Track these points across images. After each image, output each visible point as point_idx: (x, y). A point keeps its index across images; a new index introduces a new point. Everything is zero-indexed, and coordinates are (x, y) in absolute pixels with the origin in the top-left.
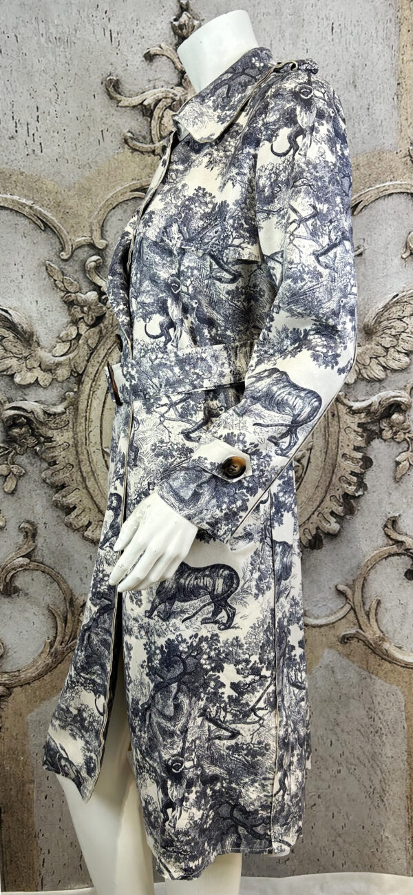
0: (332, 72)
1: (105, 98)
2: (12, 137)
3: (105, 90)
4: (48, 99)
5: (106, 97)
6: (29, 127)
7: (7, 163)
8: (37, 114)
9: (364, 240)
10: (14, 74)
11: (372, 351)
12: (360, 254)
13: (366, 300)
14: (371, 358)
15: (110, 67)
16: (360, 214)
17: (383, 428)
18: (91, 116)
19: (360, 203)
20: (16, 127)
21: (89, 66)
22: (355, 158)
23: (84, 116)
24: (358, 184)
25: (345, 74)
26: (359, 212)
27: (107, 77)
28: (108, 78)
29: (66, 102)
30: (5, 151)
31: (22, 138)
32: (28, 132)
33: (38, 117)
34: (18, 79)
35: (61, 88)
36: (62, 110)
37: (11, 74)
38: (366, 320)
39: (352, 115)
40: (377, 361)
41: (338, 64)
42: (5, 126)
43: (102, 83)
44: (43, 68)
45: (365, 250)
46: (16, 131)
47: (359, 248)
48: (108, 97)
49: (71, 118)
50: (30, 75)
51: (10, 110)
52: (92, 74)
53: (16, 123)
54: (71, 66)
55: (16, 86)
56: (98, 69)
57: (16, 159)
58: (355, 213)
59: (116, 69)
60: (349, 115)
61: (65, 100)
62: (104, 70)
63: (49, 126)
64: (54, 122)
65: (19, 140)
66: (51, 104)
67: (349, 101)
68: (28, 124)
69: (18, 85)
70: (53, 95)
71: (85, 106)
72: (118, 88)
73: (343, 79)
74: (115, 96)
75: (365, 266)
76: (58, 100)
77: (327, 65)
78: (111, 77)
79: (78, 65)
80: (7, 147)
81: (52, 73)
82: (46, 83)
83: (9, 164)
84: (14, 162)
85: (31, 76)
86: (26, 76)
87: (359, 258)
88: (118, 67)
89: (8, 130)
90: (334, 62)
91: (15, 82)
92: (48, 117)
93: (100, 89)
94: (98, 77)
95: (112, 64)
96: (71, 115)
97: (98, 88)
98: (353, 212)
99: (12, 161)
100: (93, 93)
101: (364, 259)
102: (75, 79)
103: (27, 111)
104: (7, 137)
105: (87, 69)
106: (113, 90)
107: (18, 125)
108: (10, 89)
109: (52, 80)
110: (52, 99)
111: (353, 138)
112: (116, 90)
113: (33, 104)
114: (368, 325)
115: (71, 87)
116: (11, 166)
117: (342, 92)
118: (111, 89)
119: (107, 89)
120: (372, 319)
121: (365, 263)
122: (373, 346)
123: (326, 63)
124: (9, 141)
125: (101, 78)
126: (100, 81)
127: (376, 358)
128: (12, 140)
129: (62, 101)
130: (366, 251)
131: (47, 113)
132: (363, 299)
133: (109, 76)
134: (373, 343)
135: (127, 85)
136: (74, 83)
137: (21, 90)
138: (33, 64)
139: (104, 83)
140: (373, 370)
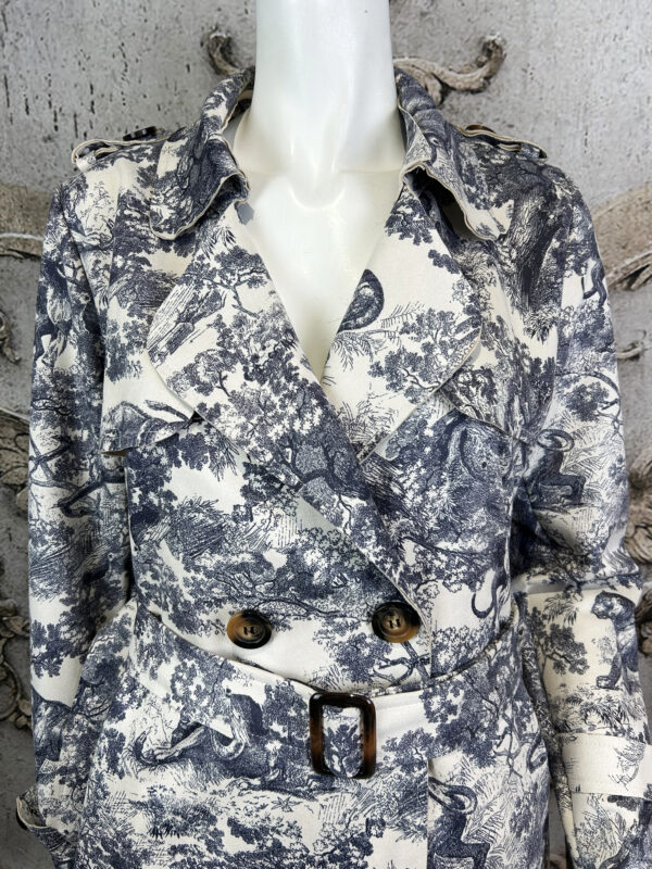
0: (616, 30)
1: (206, 72)
2: (49, 138)
3: (207, 56)
4: (109, 72)
5: (207, 69)
6: (78, 120)
7: (41, 183)
8: (92, 97)
9: (645, 333)
10: (53, 27)
11: (641, 516)
12: (636, 357)
13: (638, 434)
14: (637, 527)
15: (216, 15)
16: (642, 289)
17: (645, 636)
18: (182, 103)
19: (643, 269)
20: (55, 120)
21: (181, 13)
22: (643, 190)
23: (170, 103)
24: (644, 237)
25: (639, 35)
26: (640, 286)
27: (210, 34)
28: (213, 36)
29: (141, 76)
30: (38, 161)
31: (65, 140)
32: (76, 130)
33: (93, 103)
34: (60, 37)
35: (131, 52)
36: (134, 93)
37: (47, 27)
38: (635, 466)
39: (646, 110)
40: (646, 533)
41: (627, 17)
42: (37, 119)
43: (202, 44)
44: (101, 17)
45: (644, 350)
46: (56, 128)
47: (634, 346)
48: (212, 70)
49: (148, 107)
50: (79, 29)
51: (45, 91)
52: (184, 29)
53: (55, 115)
54: (149, 13)
55: (55, 49)
56: (196, 18)
57: (55, 177)
58: (633, 286)
59: (227, 18)
60: (641, 111)
61: (138, 74)
62: (205, 20)
63: (111, 119)
64: (120, 112)
65: (61, 144)
66: (115, 81)
67: (642, 85)
68: (75, 116)
69: (58, 46)
70: (118, 66)
71: (171, 86)
72: (230, 53)
73: (635, 45)
74: (225, 68)
75: (642, 378)
76: (128, 74)
77: (608, 18)
78: (218, 34)
79: (161, 11)
80: (40, 155)
81: (116, 26)
82: (106, 42)
83: (45, 184)
84: (54, 180)
85: (82, 30)
86: (73, 30)
87: (632, 363)
88: (231, 15)
89: (41, 126)
90: (621, 13)
91: (53, 40)
92: (110, 105)
93: (197, 55)
94: (195, 34)
95: (219, 10)
96: (148, 101)
97: (195, 52)
98: (630, 284)
99: (50, 179)
100: (186, 63)
101: (642, 366)
102: (156, 36)
103: (74, 92)
104: (40, 137)
105: (177, 18)
106: (220, 57)
107: (59, 117)
108: (45, 53)
109: (116, 38)
110: (116, 72)
111: (643, 154)
112: (226, 58)
113: (83, 79)
114: (637, 475)
115: (149, 50)
116: (47, 187)
117: (632, 69)
118: (217, 56)
119: (211, 56)
120: (644, 465)
121: (642, 372)
122: (643, 508)
123: (606, 14)
124: (43, 144)
125: (201, 34)
126: (198, 40)
127: (645, 528)
128: (50, 144)
129: (133, 75)
130: (647, 353)
131: (107, 96)
132: (633, 432)
133: (214, 31)
134: (643, 504)
135: (245, 49)
136: (154, 43)
137: (64, 56)
138: (84, 10)
139: (206, 43)
140: (638, 545)
